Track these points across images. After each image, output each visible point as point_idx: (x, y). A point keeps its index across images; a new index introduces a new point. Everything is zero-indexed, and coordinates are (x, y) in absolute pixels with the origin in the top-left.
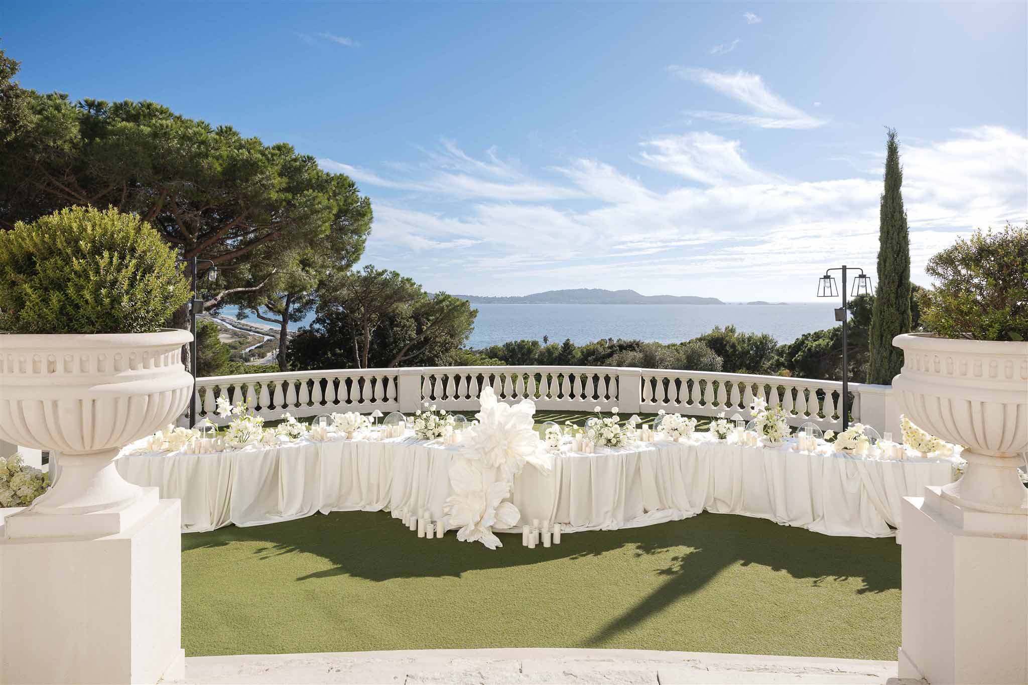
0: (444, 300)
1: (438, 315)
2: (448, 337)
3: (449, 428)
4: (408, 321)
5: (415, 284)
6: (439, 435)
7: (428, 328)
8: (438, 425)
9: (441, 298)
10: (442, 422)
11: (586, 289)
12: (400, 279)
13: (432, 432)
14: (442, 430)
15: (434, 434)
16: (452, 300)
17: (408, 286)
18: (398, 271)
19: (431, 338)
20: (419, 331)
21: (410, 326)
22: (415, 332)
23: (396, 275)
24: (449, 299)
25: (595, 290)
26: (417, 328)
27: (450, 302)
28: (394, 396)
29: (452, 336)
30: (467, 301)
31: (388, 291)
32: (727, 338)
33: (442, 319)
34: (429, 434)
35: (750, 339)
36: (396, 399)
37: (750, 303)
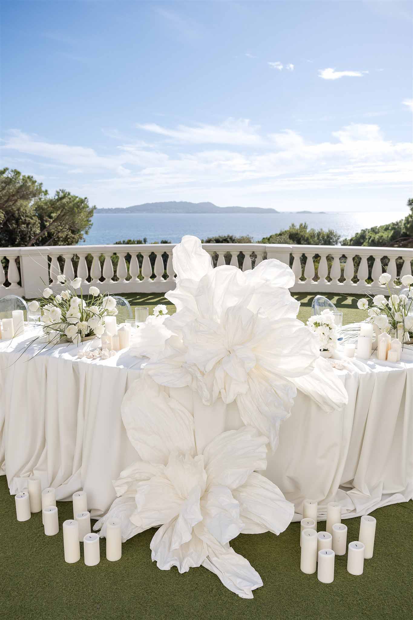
0: (64, 197)
1: (59, 212)
2: (70, 233)
3: (110, 320)
4: (32, 219)
5: (36, 182)
6: (90, 334)
7: (50, 224)
8: (86, 317)
9: (61, 195)
10: (95, 309)
11: (175, 202)
12: (21, 177)
13: (76, 329)
14: (94, 324)
15: (80, 332)
16: (72, 197)
17: (29, 184)
18: (19, 170)
19: (54, 233)
20: (43, 227)
21: (35, 223)
22: (39, 229)
23: (17, 173)
24: (70, 197)
25: (181, 202)
26: (41, 225)
27: (70, 199)
28: (18, 280)
29: (73, 232)
30: (86, 198)
31: (12, 189)
32: (302, 234)
33: (63, 216)
34: (71, 332)
35: (319, 234)
36: (20, 283)
37: (298, 213)
